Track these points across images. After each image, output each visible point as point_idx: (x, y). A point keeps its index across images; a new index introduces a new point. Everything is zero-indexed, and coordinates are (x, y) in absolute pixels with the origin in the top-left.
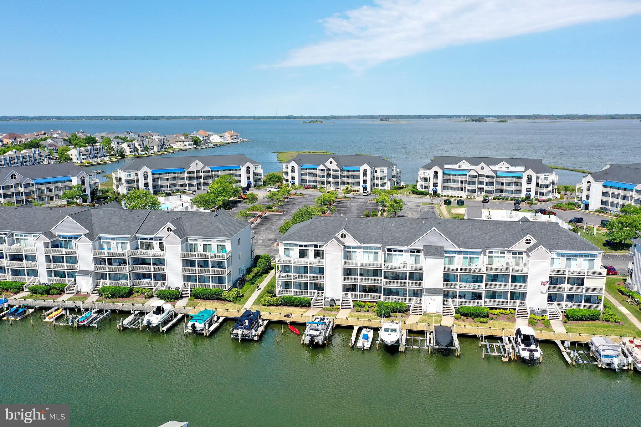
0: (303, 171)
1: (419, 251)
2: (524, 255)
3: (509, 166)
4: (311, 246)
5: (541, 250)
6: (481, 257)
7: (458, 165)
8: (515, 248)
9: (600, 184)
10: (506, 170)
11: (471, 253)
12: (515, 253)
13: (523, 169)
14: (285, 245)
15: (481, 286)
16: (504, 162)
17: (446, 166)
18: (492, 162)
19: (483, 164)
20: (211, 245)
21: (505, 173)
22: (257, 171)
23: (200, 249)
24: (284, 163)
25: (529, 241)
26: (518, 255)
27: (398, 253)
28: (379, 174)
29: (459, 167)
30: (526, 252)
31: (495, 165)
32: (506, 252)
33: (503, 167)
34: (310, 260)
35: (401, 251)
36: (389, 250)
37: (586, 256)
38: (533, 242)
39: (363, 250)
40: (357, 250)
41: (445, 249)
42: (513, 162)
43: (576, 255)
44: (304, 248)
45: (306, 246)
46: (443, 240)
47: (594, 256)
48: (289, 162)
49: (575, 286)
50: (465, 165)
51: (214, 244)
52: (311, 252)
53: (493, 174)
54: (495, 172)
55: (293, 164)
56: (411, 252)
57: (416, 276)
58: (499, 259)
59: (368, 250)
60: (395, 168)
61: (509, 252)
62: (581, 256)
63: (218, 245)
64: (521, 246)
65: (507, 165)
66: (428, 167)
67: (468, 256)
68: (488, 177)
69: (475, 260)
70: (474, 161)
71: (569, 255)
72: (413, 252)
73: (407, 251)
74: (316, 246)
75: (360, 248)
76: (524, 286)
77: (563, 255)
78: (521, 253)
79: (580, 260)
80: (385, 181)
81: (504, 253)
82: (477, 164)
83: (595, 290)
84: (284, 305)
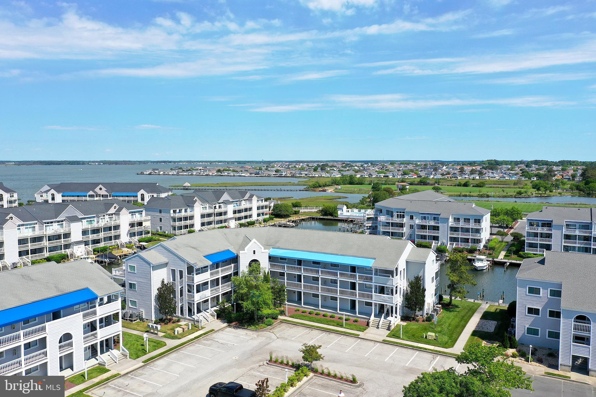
1: (62, 221)
5: (124, 209)
6: (95, 219)
8: (109, 212)
11: (90, 218)
12: (109, 215)
25: (115, 207)
30: (114, 213)
35: (52, 223)
39: (24, 227)
40: (21, 227)
41: (80, 217)
46: (76, 212)
47: (142, 211)
49: (140, 227)
56: (57, 222)
57: (67, 235)
59: (28, 226)
62: (137, 212)
64: (112, 210)
69: (93, 222)
71: (132, 212)
76: (119, 231)
78: (112, 215)
81: (104, 216)
83: (147, 227)
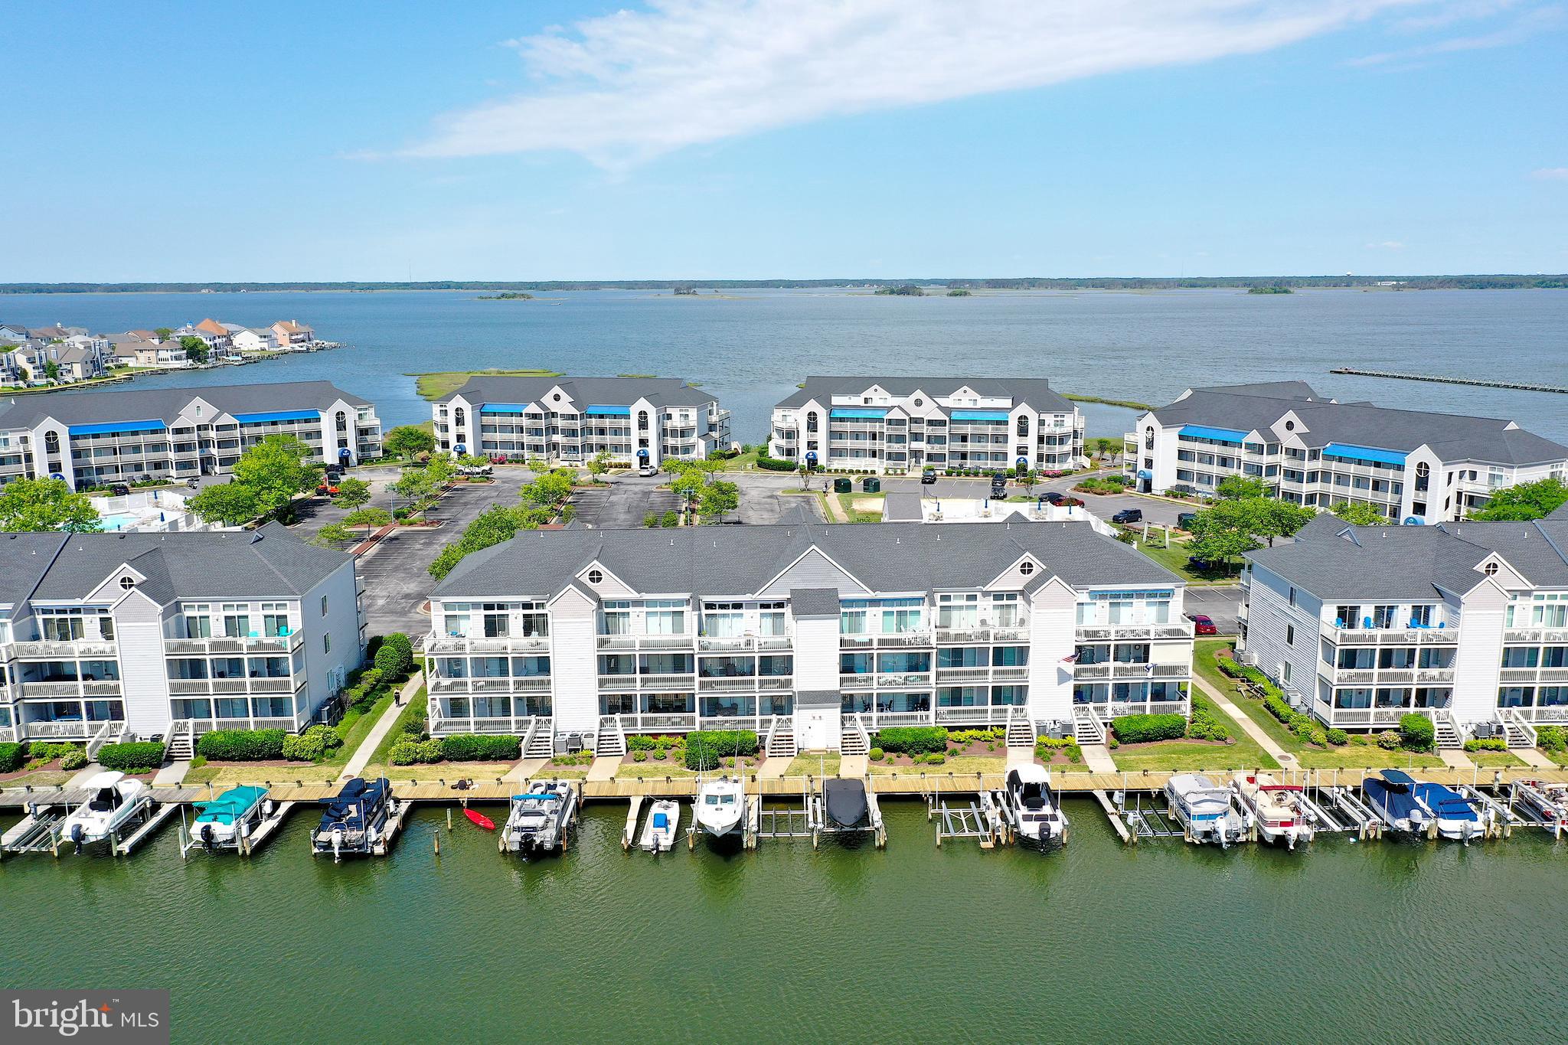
0: (486, 420)
1: (780, 605)
2: (1019, 600)
3: (978, 397)
4: (515, 606)
5: (1055, 586)
6: (923, 609)
7: (864, 395)
8: (999, 585)
9: (1173, 434)
10: (971, 405)
11: (901, 601)
12: (998, 596)
13: (1007, 403)
14: (446, 606)
15: (927, 678)
16: (965, 388)
17: (836, 400)
18: (939, 387)
19: (919, 394)
20: (247, 617)
21: (970, 414)
22: (365, 423)
23: (217, 629)
24: (436, 401)
25: (1026, 568)
26: (1005, 602)
27: (731, 611)
28: (677, 422)
29: (866, 400)
30: (1022, 592)
31: (947, 393)
32: (979, 595)
33: (964, 399)
34: (514, 640)
35: (738, 606)
36: (709, 606)
37: (1152, 594)
38: (1036, 570)
39: (645, 609)
40: (630, 610)
41: (841, 596)
42: (985, 387)
43: (1129, 595)
44: (496, 612)
45: (501, 607)
46: (836, 574)
47: (1168, 594)
48: (449, 398)
49: (1131, 664)
50: (879, 397)
51: (256, 616)
52: (515, 620)
53: (942, 417)
54: (947, 410)
55: (459, 402)
56: (763, 606)
57: (776, 665)
58: (964, 613)
59: (658, 609)
60: (715, 408)
61: (986, 594)
62: (1140, 594)
63: (266, 617)
64: (1011, 579)
65: (972, 394)
66: (794, 402)
67: (895, 609)
68: (931, 423)
69: (910, 619)
70: (898, 386)
71: (1116, 595)
72: (768, 606)
73: (751, 605)
74: (527, 606)
75: (638, 603)
76: (1021, 672)
77: (1103, 596)
78: (1012, 596)
79: (1139, 604)
80: (694, 439)
81: (974, 598)
82: (907, 394)
83: (1171, 670)
84: (450, 760)
